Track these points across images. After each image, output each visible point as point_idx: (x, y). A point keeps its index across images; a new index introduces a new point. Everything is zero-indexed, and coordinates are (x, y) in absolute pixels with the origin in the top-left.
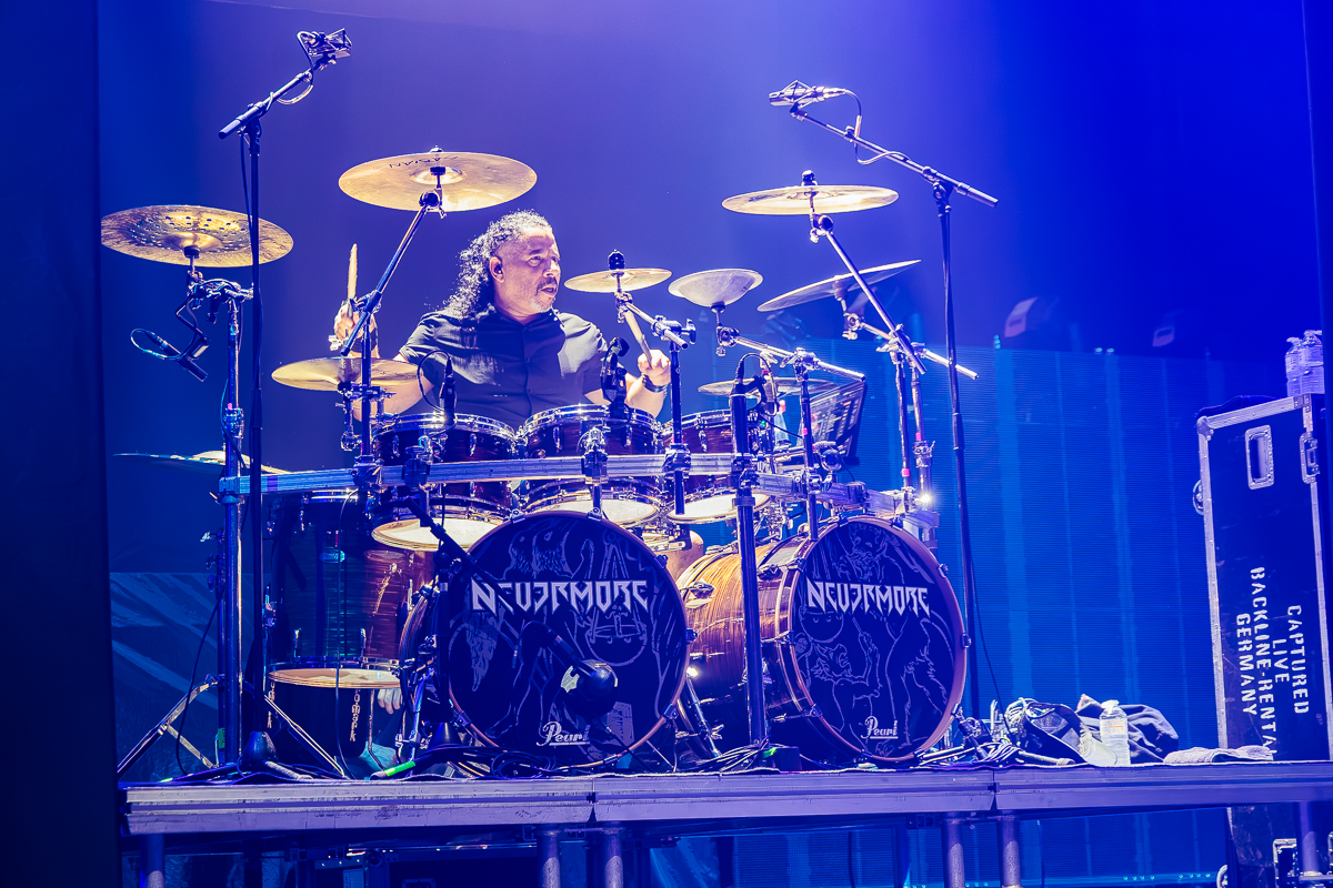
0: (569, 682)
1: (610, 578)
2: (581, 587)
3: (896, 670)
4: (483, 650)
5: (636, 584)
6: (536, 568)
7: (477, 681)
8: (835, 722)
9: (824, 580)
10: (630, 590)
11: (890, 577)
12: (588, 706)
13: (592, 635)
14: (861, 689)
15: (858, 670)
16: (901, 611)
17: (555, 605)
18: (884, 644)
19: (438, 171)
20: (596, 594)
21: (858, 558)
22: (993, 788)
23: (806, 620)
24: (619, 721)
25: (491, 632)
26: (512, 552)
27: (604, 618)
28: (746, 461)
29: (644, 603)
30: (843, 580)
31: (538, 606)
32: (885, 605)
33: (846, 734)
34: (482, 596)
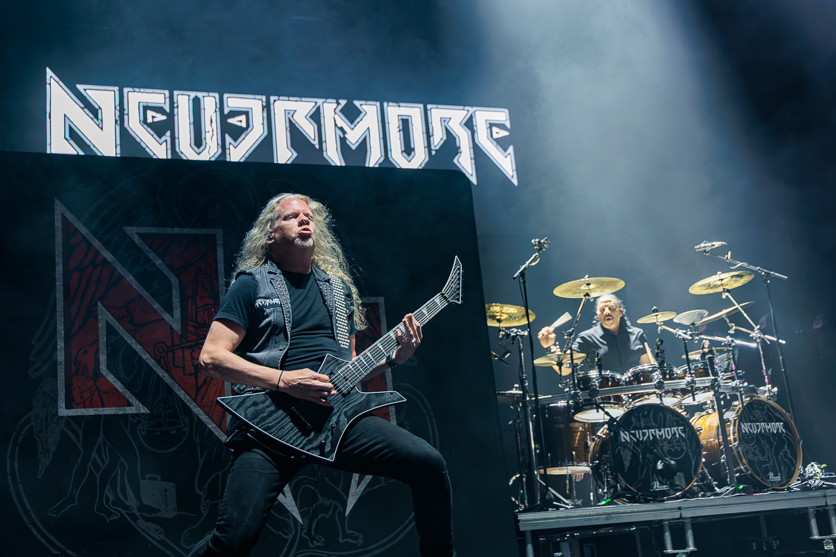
0: (660, 466)
1: (670, 427)
2: (660, 431)
3: (776, 454)
4: (627, 457)
5: (680, 428)
6: (643, 425)
7: (626, 468)
8: (759, 476)
9: (747, 422)
10: (678, 430)
11: (770, 419)
12: (667, 475)
13: (666, 448)
14: (765, 462)
15: (763, 455)
16: (775, 432)
17: (651, 438)
18: (771, 445)
19: (588, 284)
20: (665, 433)
21: (757, 413)
22: (825, 496)
23: (743, 438)
24: (679, 479)
25: (629, 450)
26: (633, 419)
27: (669, 442)
28: (716, 380)
29: (683, 435)
30: (753, 422)
31: (645, 438)
32: (769, 430)
33: (762, 479)
34: (625, 436)
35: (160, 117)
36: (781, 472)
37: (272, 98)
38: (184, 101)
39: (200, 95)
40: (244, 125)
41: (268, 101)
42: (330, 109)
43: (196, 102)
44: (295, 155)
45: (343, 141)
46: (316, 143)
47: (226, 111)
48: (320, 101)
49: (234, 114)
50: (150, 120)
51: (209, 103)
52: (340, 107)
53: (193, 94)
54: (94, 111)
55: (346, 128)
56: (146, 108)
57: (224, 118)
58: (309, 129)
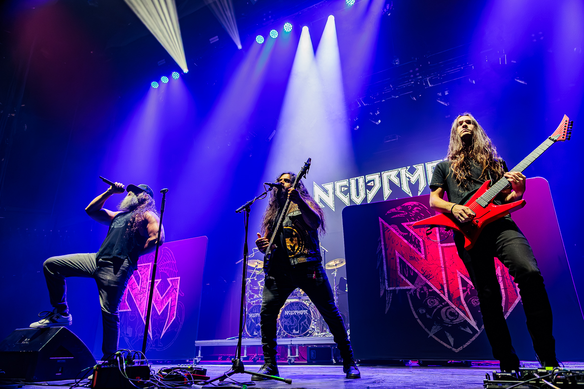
35: (346, 189)
36: (300, 329)
37: (382, 173)
38: (353, 181)
39: (358, 178)
40: (373, 185)
41: (381, 174)
42: (404, 171)
43: (357, 180)
44: (391, 191)
45: (409, 182)
46: (399, 185)
47: (367, 181)
48: (400, 169)
49: (369, 182)
50: (343, 191)
51: (361, 180)
52: (408, 169)
53: (356, 178)
54: (326, 191)
55: (410, 177)
56: (341, 187)
57: (366, 184)
58: (396, 181)
